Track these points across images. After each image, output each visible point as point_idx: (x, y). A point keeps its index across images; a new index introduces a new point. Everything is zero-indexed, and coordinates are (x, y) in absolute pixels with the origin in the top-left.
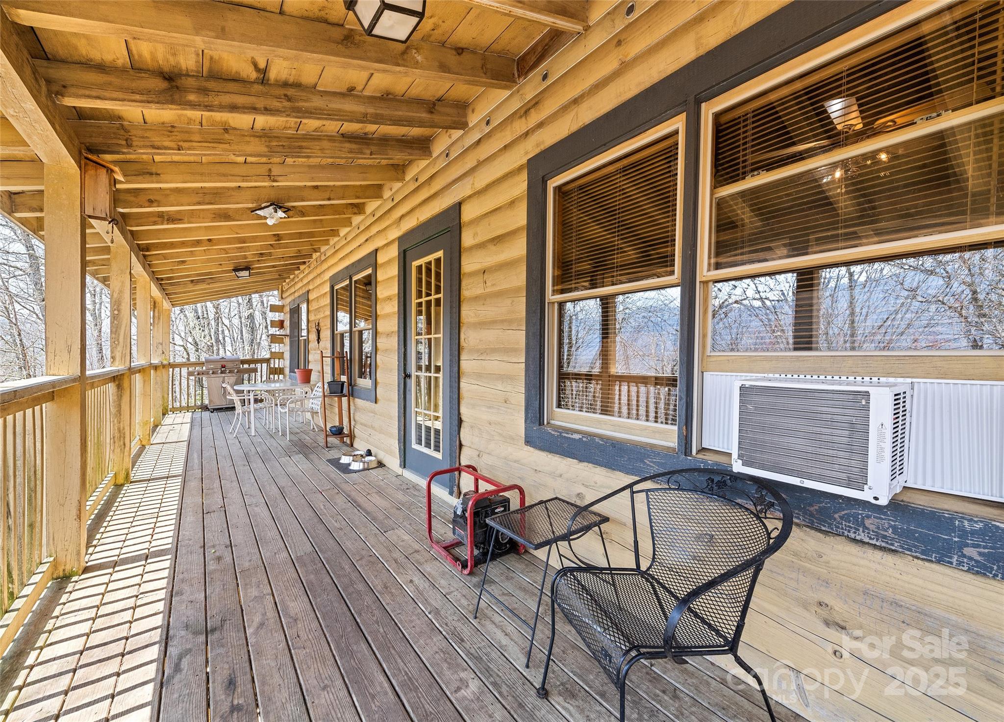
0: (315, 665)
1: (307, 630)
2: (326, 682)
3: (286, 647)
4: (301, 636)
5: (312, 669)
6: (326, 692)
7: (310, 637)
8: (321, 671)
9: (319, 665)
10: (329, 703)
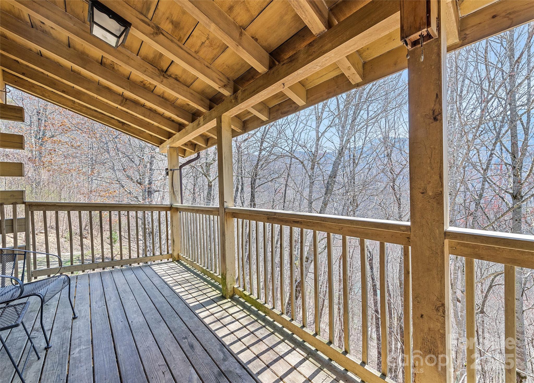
0: (152, 356)
1: (158, 378)
2: (147, 349)
3: (170, 366)
4: (162, 373)
5: (154, 354)
6: (147, 345)
7: (156, 373)
8: (149, 354)
9: (150, 357)
10: (146, 342)
